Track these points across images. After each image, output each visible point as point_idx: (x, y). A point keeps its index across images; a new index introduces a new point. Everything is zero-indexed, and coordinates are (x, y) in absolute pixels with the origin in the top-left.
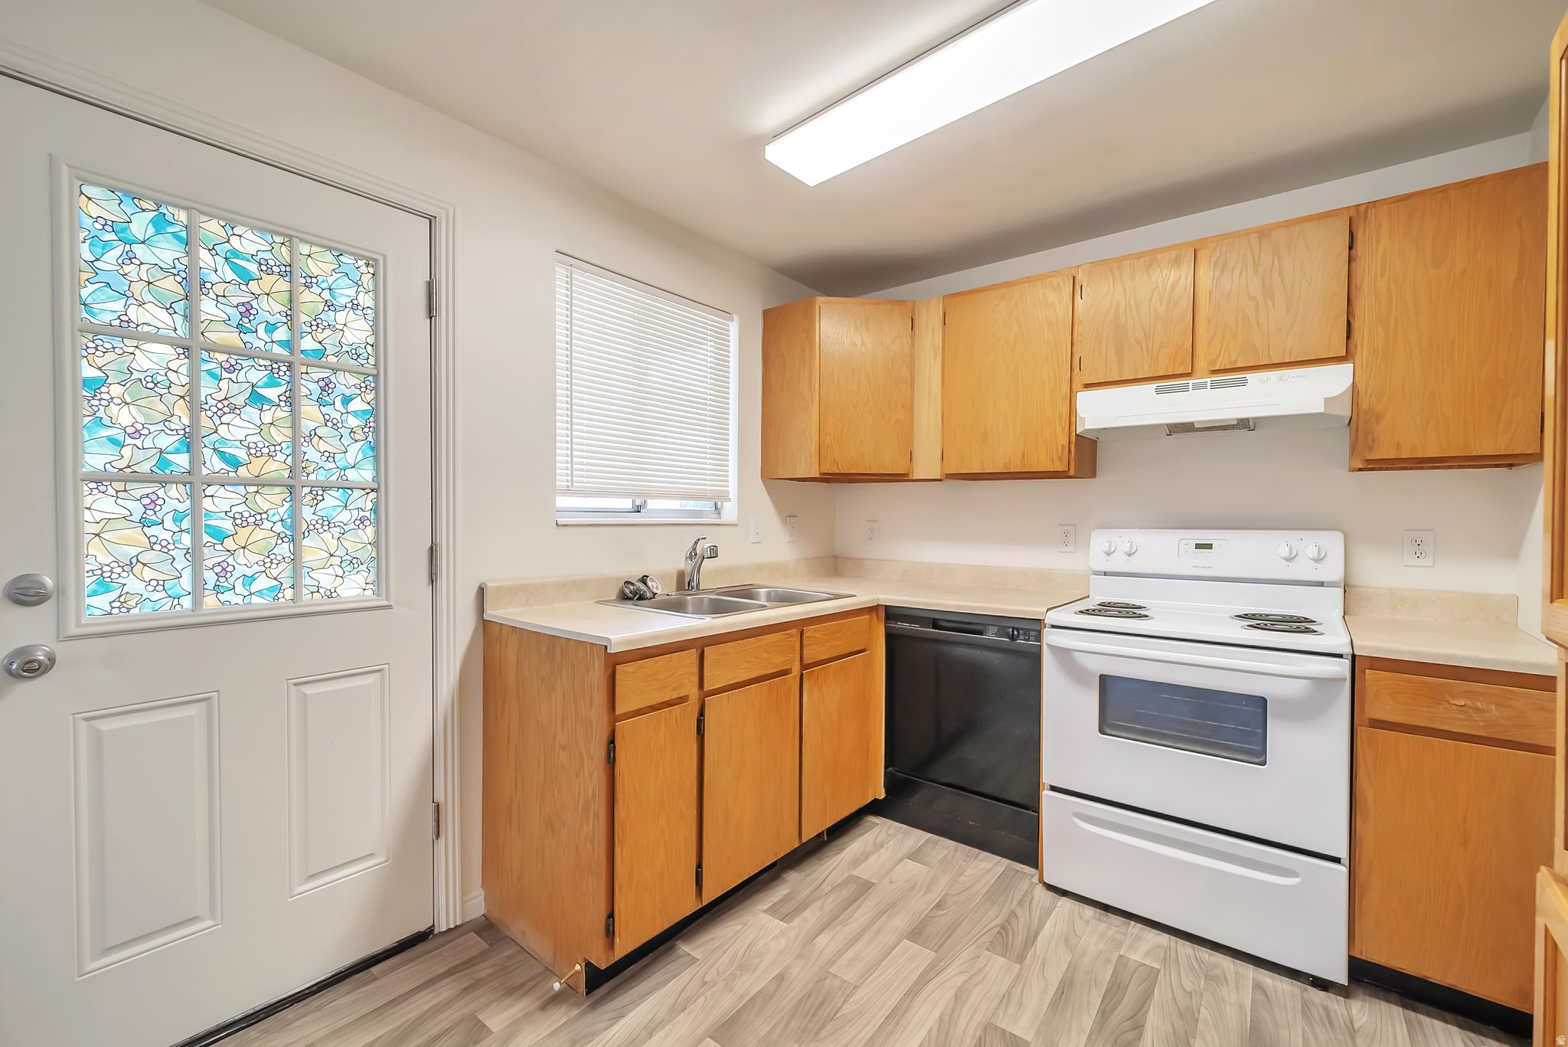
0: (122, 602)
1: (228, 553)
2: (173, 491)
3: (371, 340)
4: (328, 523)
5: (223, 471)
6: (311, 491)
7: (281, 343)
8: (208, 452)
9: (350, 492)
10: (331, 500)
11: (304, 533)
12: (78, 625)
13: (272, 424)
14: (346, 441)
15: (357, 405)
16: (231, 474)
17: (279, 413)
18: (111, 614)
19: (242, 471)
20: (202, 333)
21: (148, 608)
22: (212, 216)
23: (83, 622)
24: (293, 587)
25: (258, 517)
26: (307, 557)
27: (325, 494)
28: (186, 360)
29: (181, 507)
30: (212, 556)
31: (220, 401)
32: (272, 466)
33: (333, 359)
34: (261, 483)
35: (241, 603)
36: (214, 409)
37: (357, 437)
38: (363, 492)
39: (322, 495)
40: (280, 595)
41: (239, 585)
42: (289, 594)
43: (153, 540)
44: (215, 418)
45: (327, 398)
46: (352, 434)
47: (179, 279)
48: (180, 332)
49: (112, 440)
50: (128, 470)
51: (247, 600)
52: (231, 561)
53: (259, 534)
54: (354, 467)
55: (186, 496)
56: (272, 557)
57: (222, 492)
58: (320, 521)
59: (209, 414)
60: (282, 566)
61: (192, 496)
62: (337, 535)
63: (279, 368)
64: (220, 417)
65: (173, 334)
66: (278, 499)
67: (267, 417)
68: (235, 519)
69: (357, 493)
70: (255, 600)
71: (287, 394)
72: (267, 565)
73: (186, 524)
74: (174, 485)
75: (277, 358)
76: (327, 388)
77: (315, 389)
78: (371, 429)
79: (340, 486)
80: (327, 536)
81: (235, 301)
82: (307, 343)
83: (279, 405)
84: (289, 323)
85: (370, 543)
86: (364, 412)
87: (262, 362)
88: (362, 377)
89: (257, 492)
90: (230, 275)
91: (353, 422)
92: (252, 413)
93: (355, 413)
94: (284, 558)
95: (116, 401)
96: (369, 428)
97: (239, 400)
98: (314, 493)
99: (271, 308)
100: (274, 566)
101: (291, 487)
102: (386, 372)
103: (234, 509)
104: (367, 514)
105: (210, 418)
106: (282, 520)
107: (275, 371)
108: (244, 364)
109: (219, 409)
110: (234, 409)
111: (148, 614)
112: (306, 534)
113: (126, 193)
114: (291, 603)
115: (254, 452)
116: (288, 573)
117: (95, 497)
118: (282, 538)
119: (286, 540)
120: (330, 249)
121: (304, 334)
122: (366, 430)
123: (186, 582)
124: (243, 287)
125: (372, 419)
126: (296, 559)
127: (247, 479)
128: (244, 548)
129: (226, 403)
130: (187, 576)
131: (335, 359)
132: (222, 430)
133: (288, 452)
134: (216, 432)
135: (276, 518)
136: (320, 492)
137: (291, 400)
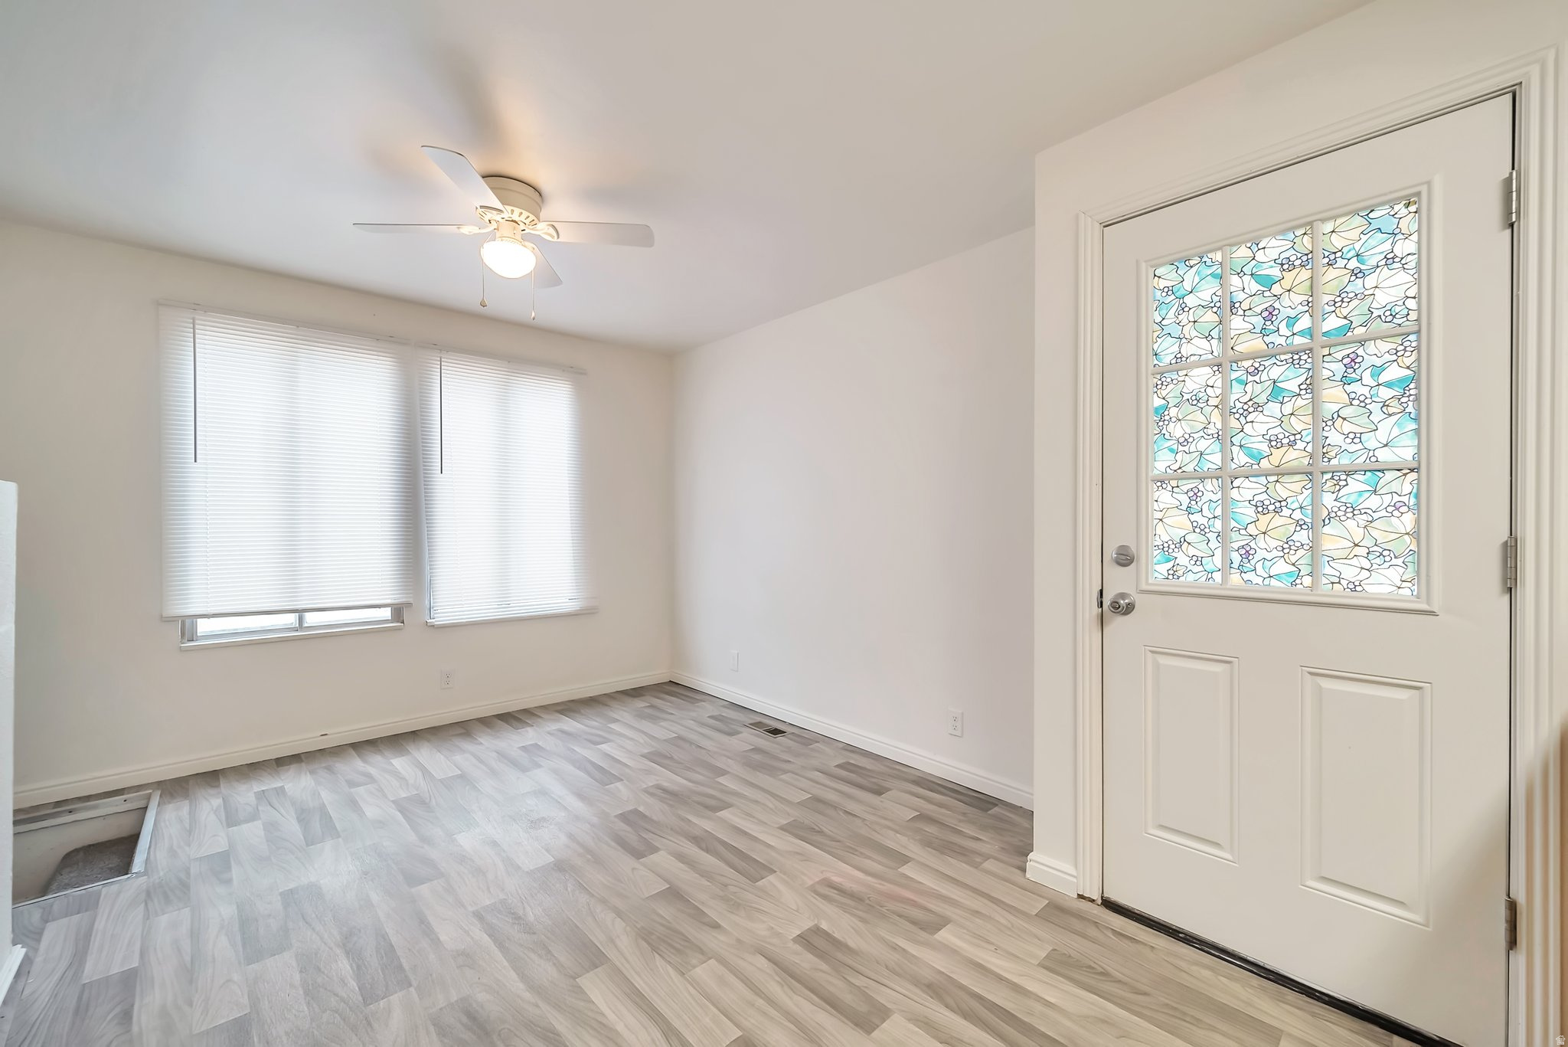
0: (1173, 573)
1: (1251, 537)
2: (1209, 485)
3: (1412, 292)
4: (1353, 510)
5: (1248, 464)
6: (1333, 476)
7: (1301, 333)
8: (1235, 449)
9: (1380, 474)
10: (1356, 484)
11: (1324, 521)
12: (1147, 583)
13: (1292, 414)
14: (1377, 416)
15: (1394, 373)
16: (1255, 467)
17: (1300, 402)
18: (1167, 578)
19: (1264, 463)
20: (1232, 348)
21: (1191, 577)
22: (1239, 244)
23: (1150, 581)
24: (1310, 574)
25: (1278, 505)
26: (1327, 545)
27: (1349, 479)
28: (1220, 374)
29: (1214, 498)
30: (1238, 541)
31: (1246, 403)
32: (1292, 454)
33: (1360, 331)
34: (1281, 473)
35: (1261, 583)
36: (1241, 411)
37: (1391, 410)
38: (1399, 474)
39: (1346, 480)
40: (1298, 581)
41: (1259, 566)
42: (1307, 581)
43: (1195, 524)
44: (1242, 419)
45: (1354, 375)
46: (1384, 409)
47: (1215, 309)
48: (1215, 354)
49: (1171, 450)
50: (1180, 471)
51: (1267, 582)
52: (1253, 544)
53: (1278, 521)
54: (1386, 445)
55: (1218, 489)
56: (1291, 543)
57: (1246, 483)
58: (1343, 508)
59: (1237, 416)
60: (1301, 552)
61: (1222, 488)
62: (1362, 523)
63: (1300, 359)
64: (1246, 417)
65: (1211, 356)
66: (1297, 487)
67: (1288, 409)
68: (1256, 506)
69: (1390, 475)
70: (1274, 582)
71: (1308, 382)
72: (1286, 551)
73: (1218, 512)
74: (1210, 480)
75: (1296, 348)
76: (1353, 364)
77: (1339, 368)
78: (1411, 398)
79: (1369, 468)
80: (1351, 524)
81: (1258, 310)
82: (1332, 323)
83: (1299, 395)
84: (1310, 311)
85: (1407, 534)
86: (1401, 380)
87: (1283, 357)
88: (1399, 340)
89: (1277, 481)
90: (1254, 287)
91: (1385, 393)
92: (1273, 408)
93: (1389, 385)
94: (1302, 545)
95: (1174, 419)
96: (1408, 397)
97: (1262, 399)
98: (1337, 478)
99: (1291, 303)
100: (1292, 552)
101: (1311, 473)
102: (1429, 324)
103: (1257, 498)
104: (1405, 499)
105: (1238, 419)
106: (1301, 508)
107: (1296, 362)
108: (1267, 363)
109: (1245, 410)
110: (1258, 407)
111: (1190, 582)
112: (1327, 521)
113: (1179, 260)
114: (1308, 591)
115: (1274, 443)
116: (1306, 560)
117: (1161, 492)
118: (1301, 525)
119: (1304, 527)
120: (1356, 212)
121: (1326, 316)
122: (1404, 400)
123: (1218, 560)
124: (1267, 294)
125: (1412, 386)
126: (1314, 548)
127: (1269, 469)
128: (1264, 533)
129: (1250, 403)
130: (1218, 553)
131: (1362, 330)
132: (1248, 428)
133: (1309, 439)
134: (1242, 431)
135: (1296, 505)
136: (1343, 477)
137: (1311, 386)
